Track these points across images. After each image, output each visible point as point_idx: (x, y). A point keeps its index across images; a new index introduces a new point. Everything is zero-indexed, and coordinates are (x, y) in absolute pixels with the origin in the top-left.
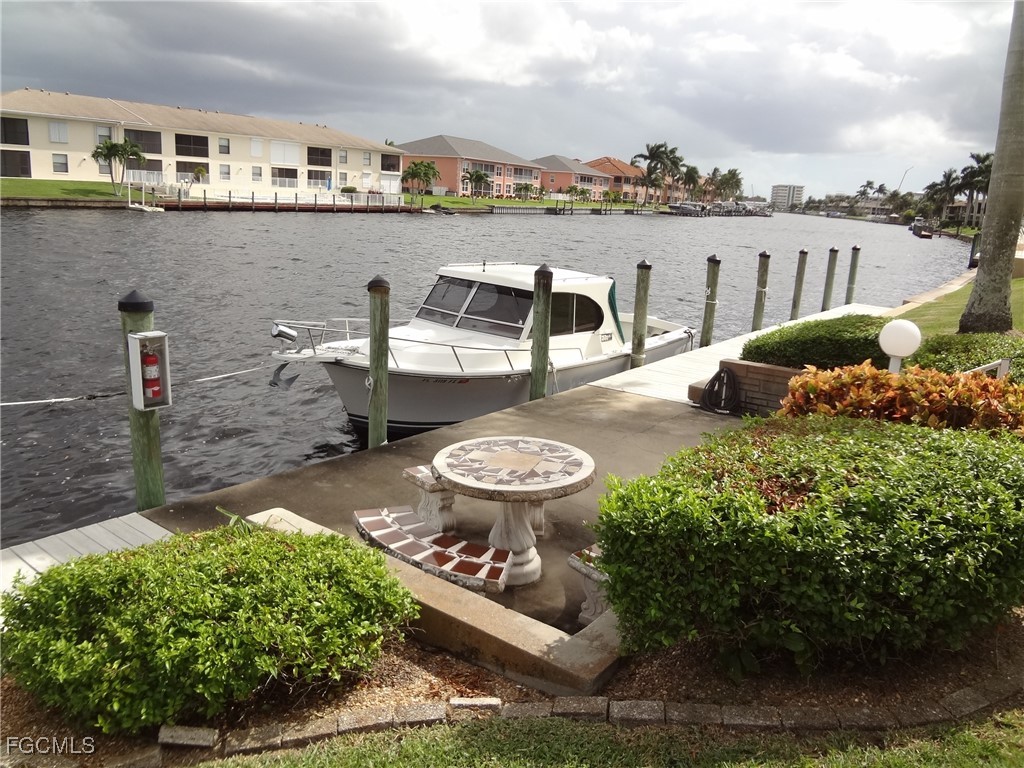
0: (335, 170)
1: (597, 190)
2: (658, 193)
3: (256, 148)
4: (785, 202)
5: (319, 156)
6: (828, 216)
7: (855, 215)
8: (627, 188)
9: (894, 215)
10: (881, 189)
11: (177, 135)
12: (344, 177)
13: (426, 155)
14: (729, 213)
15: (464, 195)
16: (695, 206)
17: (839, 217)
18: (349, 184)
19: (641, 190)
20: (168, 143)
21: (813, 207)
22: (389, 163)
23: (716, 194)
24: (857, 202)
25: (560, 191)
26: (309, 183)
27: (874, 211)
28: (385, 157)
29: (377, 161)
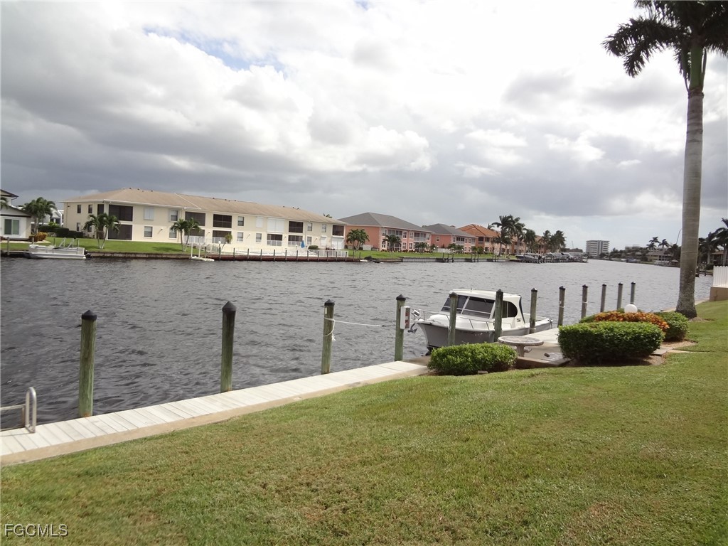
0: (304, 235)
1: (468, 246)
2: (508, 247)
3: (259, 223)
4: (597, 253)
5: (296, 226)
6: (627, 261)
7: (647, 261)
8: (487, 245)
9: (675, 261)
10: (664, 243)
11: (214, 215)
12: (310, 239)
13: (358, 226)
14: (557, 261)
15: (383, 250)
16: (534, 256)
17: (636, 262)
18: (313, 244)
19: (497, 246)
20: (209, 220)
21: (616, 255)
22: (337, 230)
23: (547, 248)
24: (648, 252)
25: (443, 247)
26: (289, 244)
27: (659, 258)
28: (335, 227)
29: (330, 229)
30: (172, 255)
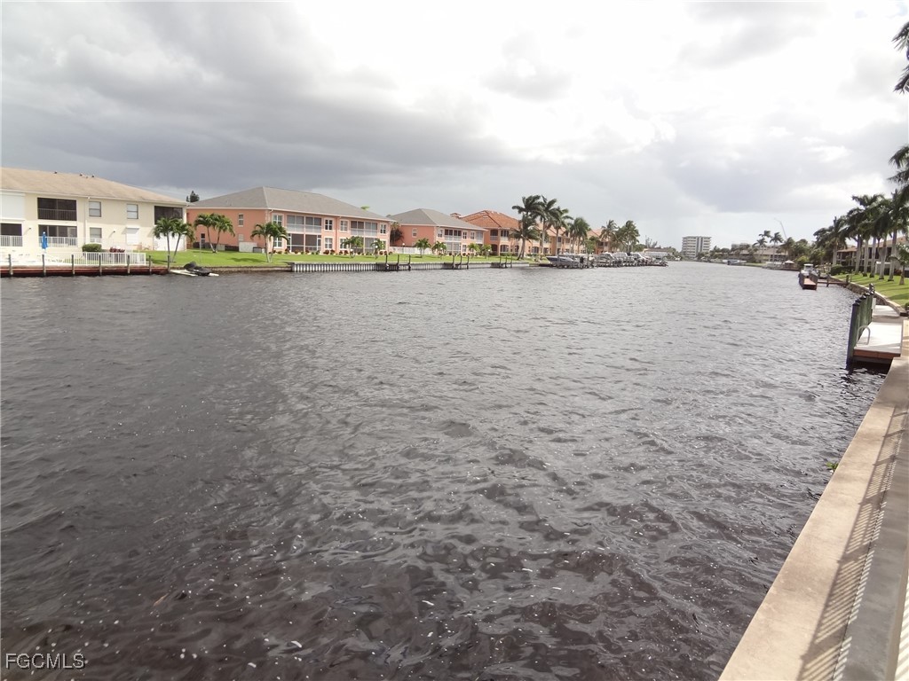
0: (82, 225)
2: (545, 245)
4: (693, 250)
6: (729, 263)
7: (755, 262)
8: (504, 241)
9: (789, 262)
10: (777, 238)
17: (740, 264)
21: (719, 255)
23: (613, 246)
24: (756, 250)
28: (160, 210)
29: (148, 214)
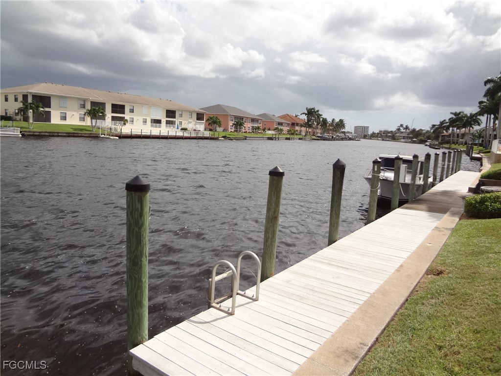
0: (177, 120)
1: (285, 129)
2: (310, 130)
3: (145, 110)
4: (361, 134)
5: (171, 114)
6: (383, 140)
7: (395, 139)
8: (297, 128)
9: (414, 139)
10: (407, 128)
11: (112, 104)
12: (181, 123)
13: (214, 113)
14: (342, 139)
15: (231, 132)
16: (328, 136)
17: (388, 141)
18: (183, 127)
19: (303, 129)
20: (108, 108)
22: (200, 117)
23: (334, 130)
24: (396, 134)
25: (269, 130)
26: (166, 126)
27: (404, 137)
28: (198, 114)
29: (195, 116)
30: (85, 134)
